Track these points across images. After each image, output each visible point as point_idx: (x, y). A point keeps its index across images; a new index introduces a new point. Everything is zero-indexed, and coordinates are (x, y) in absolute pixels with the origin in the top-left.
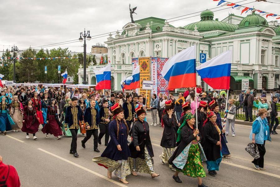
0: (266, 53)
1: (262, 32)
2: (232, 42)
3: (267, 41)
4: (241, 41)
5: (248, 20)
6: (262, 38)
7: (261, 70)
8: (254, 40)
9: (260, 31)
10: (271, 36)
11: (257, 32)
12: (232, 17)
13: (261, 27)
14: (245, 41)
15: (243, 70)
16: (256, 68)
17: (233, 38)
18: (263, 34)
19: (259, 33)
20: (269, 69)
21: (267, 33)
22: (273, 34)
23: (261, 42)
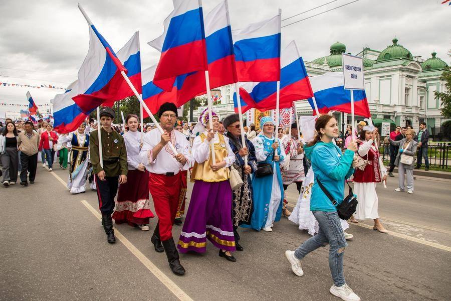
0: (410, 92)
1: (406, 67)
2: (370, 79)
3: (412, 77)
4: (381, 77)
5: (389, 53)
6: (405, 73)
7: (405, 112)
8: (396, 76)
9: (403, 65)
10: (417, 72)
11: (400, 66)
12: (368, 51)
13: (405, 61)
14: (386, 78)
15: (383, 112)
16: (399, 110)
17: (370, 74)
18: (407, 68)
19: (402, 67)
20: (414, 111)
21: (412, 67)
22: (419, 68)
23: (405, 78)
